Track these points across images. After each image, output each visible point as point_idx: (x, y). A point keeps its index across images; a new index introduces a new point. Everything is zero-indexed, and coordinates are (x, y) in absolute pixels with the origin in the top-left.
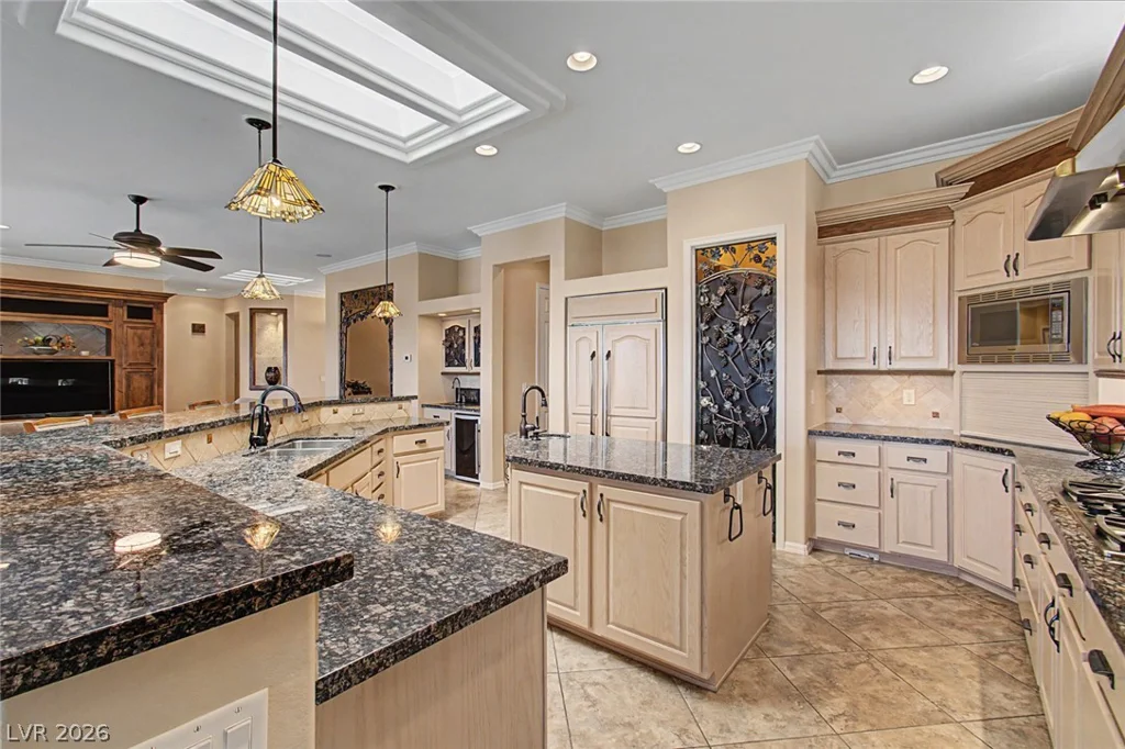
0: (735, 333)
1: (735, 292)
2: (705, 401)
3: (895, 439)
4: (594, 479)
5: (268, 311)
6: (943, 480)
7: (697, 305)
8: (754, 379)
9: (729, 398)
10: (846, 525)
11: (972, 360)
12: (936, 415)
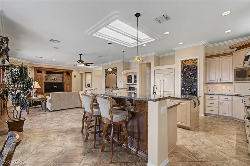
0: (189, 76)
1: (189, 69)
2: (183, 89)
3: (221, 95)
4: (171, 99)
5: (88, 73)
6: (231, 102)
7: (181, 71)
8: (193, 84)
9: (188, 88)
10: (212, 111)
11: (237, 80)
12: (230, 91)
